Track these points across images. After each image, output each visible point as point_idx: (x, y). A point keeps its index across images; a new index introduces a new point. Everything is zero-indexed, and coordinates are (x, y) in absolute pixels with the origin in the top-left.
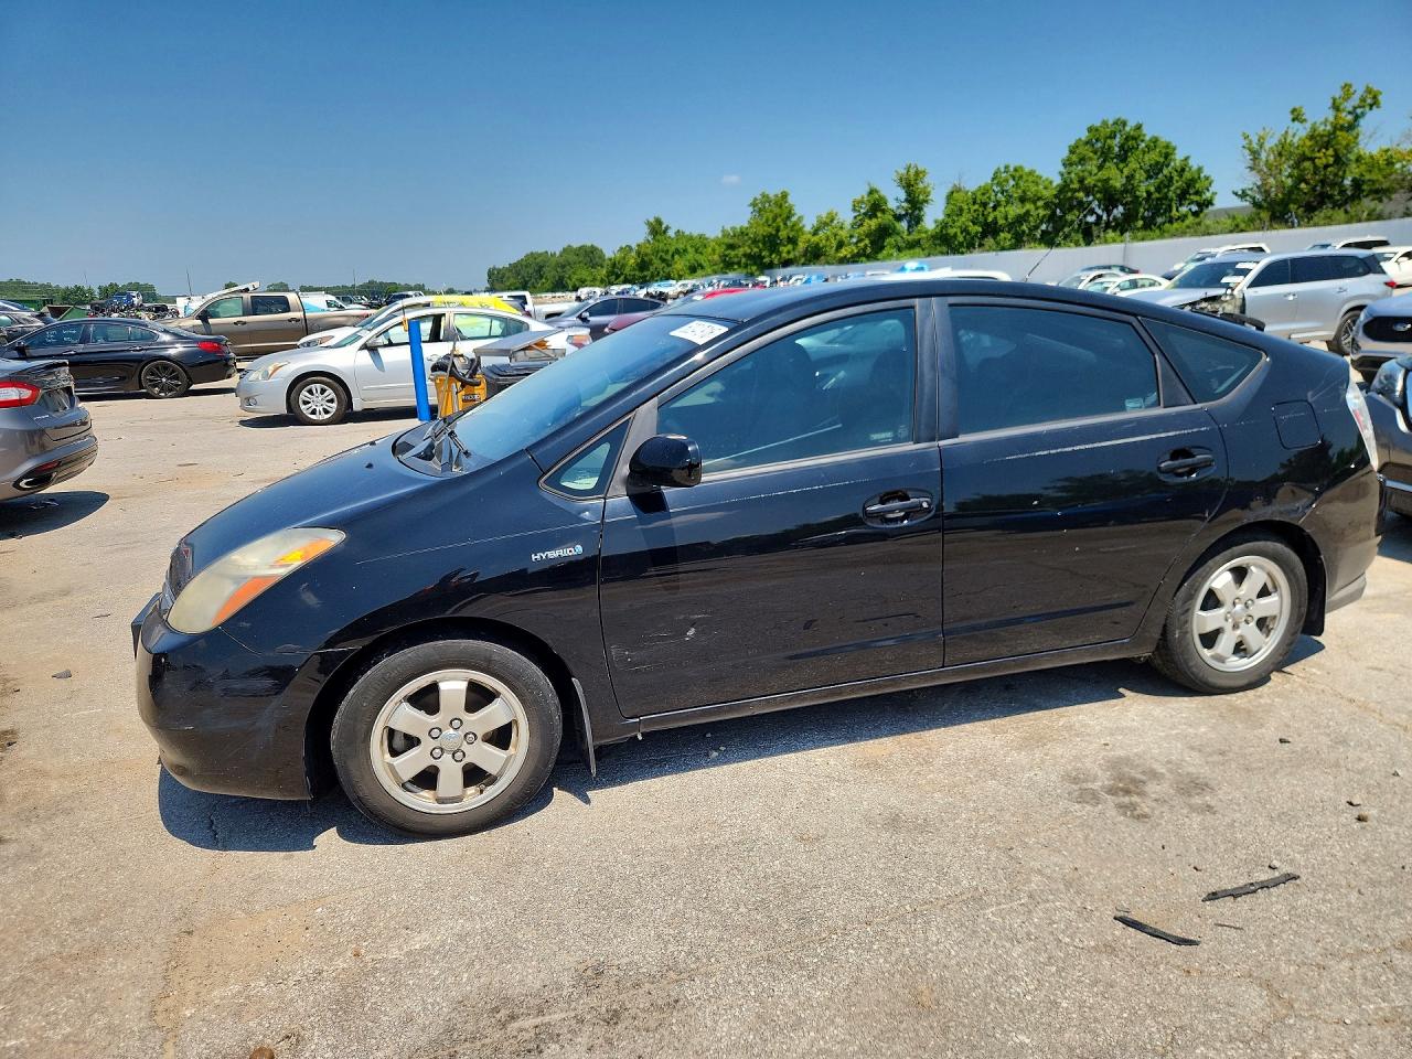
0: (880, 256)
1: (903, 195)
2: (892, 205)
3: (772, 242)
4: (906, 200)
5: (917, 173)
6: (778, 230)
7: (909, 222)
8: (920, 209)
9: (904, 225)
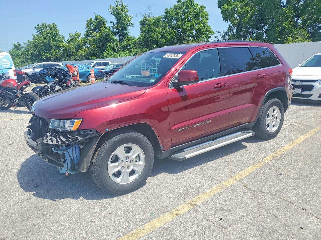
0: (105, 54)
1: (115, 21)
2: (109, 25)
3: (48, 47)
4: (118, 23)
5: (123, 7)
6: (50, 42)
7: (119, 36)
8: (126, 29)
9: (117, 38)
